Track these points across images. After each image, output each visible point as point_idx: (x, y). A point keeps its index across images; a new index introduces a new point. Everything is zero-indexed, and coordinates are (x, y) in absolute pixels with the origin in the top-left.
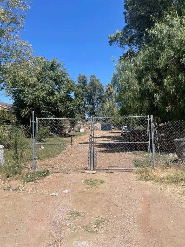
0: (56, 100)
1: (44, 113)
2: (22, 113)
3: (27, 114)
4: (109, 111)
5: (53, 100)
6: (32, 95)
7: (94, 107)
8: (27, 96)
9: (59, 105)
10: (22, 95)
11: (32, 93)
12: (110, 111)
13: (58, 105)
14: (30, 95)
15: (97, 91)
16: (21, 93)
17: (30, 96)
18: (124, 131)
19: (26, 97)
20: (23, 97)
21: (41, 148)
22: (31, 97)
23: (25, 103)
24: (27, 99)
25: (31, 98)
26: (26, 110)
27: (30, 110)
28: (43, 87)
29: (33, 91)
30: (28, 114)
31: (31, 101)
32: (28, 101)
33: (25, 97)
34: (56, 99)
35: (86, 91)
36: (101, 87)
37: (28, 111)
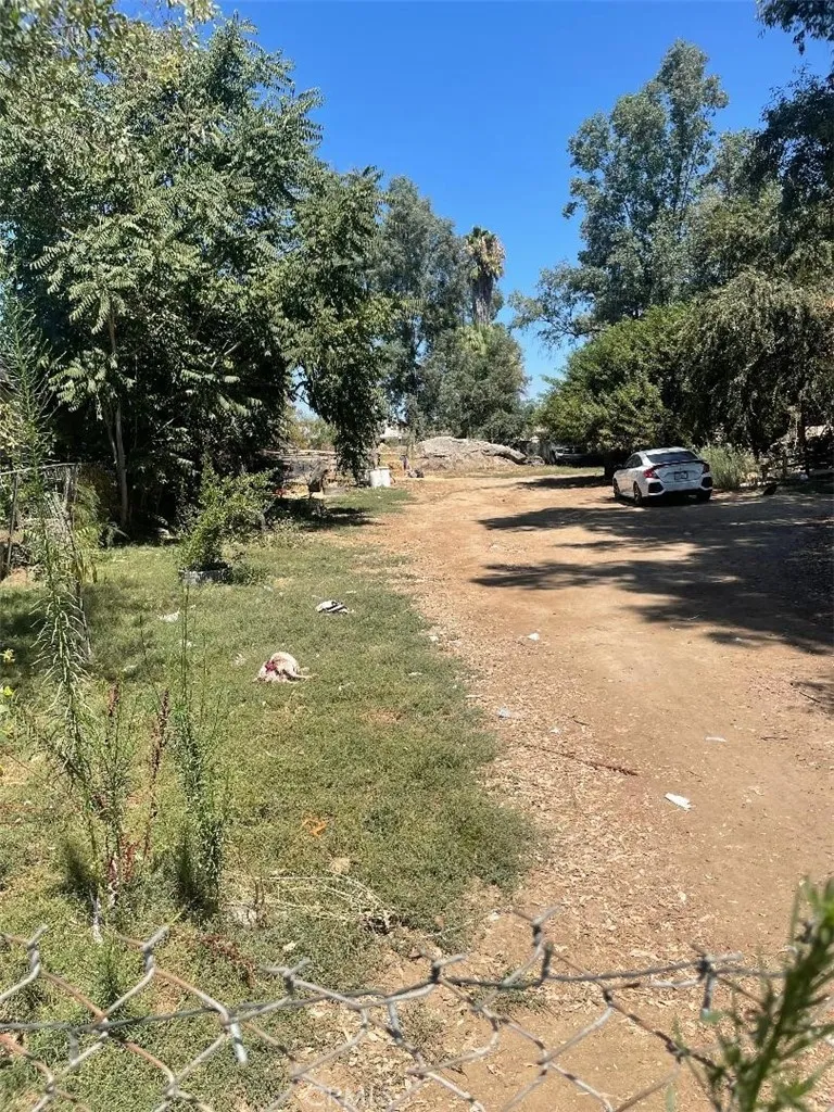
0: (263, 300)
1: (191, 387)
2: (59, 391)
3: (93, 395)
4: (485, 373)
5: (242, 302)
6: (114, 262)
7: (413, 353)
8: (87, 267)
9: (285, 332)
10: (53, 264)
11: (113, 250)
12: (495, 370)
13: (275, 329)
14: (103, 260)
15: (428, 262)
16: (41, 253)
17: (107, 271)
18: (650, 480)
19: (80, 277)
20: (58, 276)
21: (280, 668)
22: (114, 277)
23: (74, 315)
24: (87, 291)
25: (116, 284)
26: (84, 364)
27: (114, 364)
28: (184, 205)
29: (122, 238)
30: (102, 391)
31: (114, 306)
32: (96, 304)
33: (71, 276)
34: (261, 293)
35: (372, 267)
36: (447, 241)
37: (101, 375)
